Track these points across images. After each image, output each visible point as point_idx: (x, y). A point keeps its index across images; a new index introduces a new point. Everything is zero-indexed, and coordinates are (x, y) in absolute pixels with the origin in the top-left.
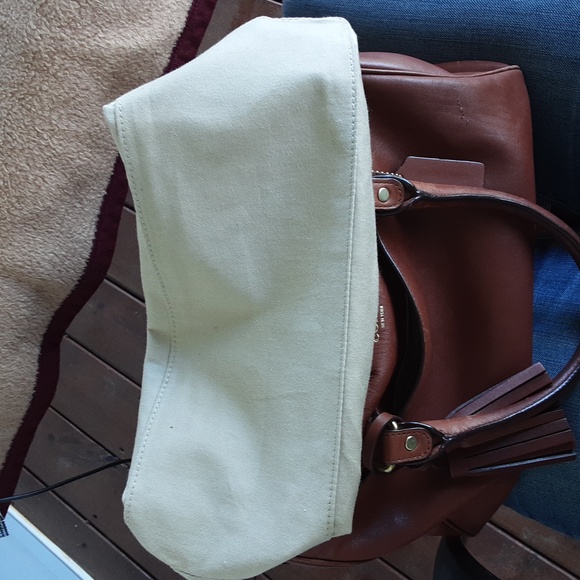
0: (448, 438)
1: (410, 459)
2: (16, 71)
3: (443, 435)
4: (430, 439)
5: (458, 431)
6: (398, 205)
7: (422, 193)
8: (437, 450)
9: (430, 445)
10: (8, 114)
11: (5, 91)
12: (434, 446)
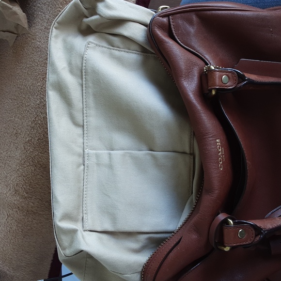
0: (265, 231)
1: (241, 244)
2: (44, 68)
3: (262, 229)
4: (254, 231)
5: (271, 227)
6: (233, 86)
7: (249, 79)
8: (258, 238)
9: (254, 235)
10: (42, 88)
11: (40, 77)
12: (256, 236)
